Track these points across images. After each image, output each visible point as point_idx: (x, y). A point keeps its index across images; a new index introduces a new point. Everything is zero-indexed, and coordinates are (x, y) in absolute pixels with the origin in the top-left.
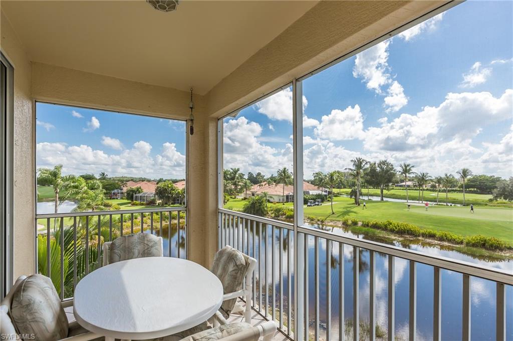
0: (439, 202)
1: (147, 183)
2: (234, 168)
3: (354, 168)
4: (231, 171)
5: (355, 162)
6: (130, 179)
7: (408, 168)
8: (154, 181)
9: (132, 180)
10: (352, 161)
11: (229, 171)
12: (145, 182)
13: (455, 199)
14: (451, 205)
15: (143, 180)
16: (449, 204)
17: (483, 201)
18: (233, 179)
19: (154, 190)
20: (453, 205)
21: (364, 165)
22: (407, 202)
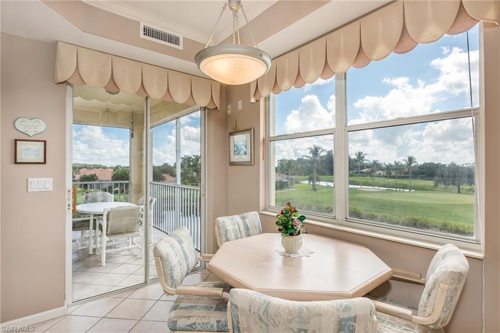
0: (389, 187)
1: (102, 170)
2: (196, 155)
3: (311, 155)
4: (193, 157)
5: (312, 149)
6: (84, 166)
7: (362, 156)
8: (110, 168)
9: (86, 167)
10: (309, 148)
11: (191, 158)
12: (100, 169)
13: (406, 185)
14: (400, 190)
15: (98, 167)
16: (398, 190)
17: (429, 187)
18: (194, 166)
19: (111, 177)
20: (402, 190)
21: (320, 153)
22: (361, 188)
